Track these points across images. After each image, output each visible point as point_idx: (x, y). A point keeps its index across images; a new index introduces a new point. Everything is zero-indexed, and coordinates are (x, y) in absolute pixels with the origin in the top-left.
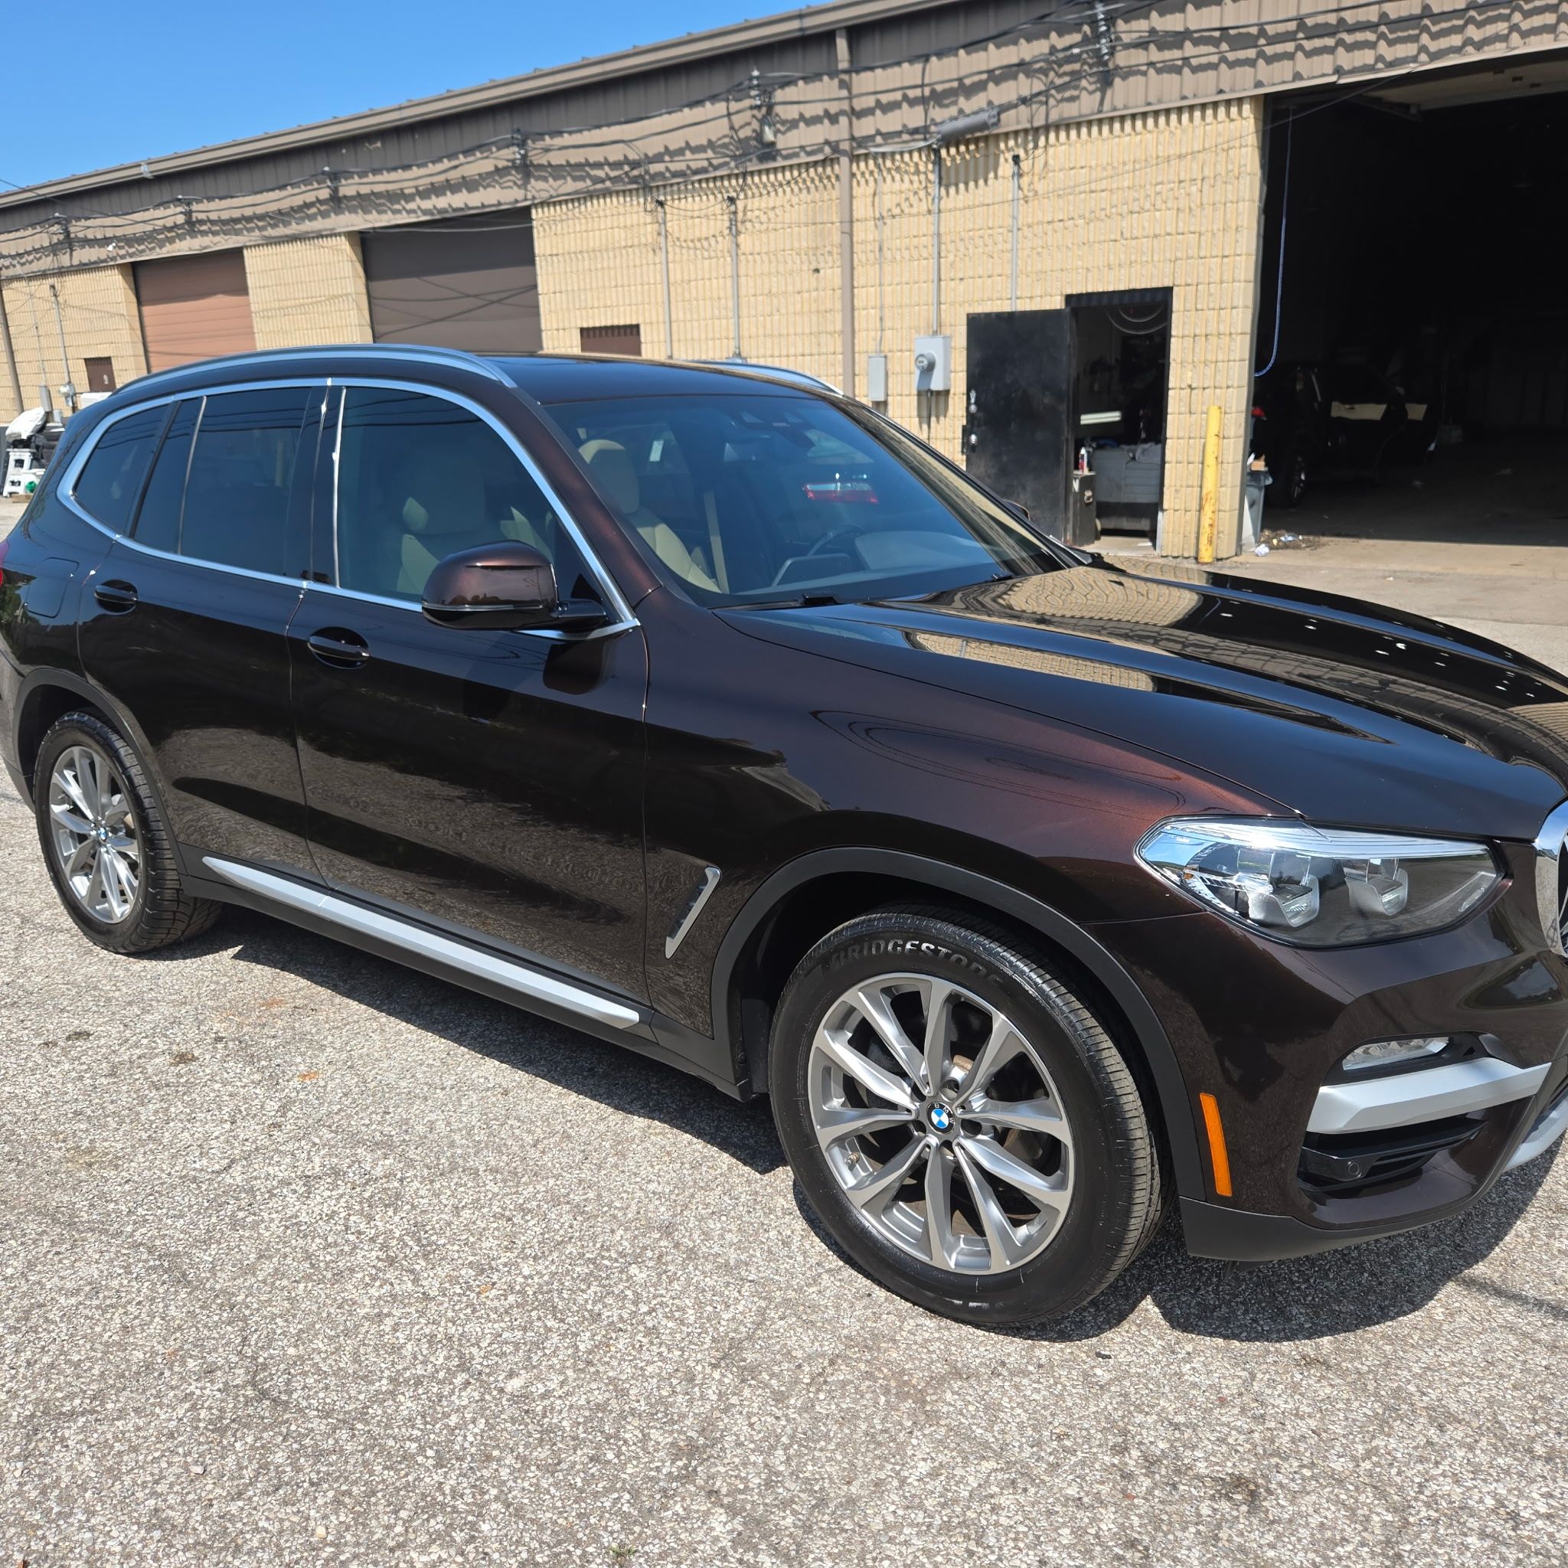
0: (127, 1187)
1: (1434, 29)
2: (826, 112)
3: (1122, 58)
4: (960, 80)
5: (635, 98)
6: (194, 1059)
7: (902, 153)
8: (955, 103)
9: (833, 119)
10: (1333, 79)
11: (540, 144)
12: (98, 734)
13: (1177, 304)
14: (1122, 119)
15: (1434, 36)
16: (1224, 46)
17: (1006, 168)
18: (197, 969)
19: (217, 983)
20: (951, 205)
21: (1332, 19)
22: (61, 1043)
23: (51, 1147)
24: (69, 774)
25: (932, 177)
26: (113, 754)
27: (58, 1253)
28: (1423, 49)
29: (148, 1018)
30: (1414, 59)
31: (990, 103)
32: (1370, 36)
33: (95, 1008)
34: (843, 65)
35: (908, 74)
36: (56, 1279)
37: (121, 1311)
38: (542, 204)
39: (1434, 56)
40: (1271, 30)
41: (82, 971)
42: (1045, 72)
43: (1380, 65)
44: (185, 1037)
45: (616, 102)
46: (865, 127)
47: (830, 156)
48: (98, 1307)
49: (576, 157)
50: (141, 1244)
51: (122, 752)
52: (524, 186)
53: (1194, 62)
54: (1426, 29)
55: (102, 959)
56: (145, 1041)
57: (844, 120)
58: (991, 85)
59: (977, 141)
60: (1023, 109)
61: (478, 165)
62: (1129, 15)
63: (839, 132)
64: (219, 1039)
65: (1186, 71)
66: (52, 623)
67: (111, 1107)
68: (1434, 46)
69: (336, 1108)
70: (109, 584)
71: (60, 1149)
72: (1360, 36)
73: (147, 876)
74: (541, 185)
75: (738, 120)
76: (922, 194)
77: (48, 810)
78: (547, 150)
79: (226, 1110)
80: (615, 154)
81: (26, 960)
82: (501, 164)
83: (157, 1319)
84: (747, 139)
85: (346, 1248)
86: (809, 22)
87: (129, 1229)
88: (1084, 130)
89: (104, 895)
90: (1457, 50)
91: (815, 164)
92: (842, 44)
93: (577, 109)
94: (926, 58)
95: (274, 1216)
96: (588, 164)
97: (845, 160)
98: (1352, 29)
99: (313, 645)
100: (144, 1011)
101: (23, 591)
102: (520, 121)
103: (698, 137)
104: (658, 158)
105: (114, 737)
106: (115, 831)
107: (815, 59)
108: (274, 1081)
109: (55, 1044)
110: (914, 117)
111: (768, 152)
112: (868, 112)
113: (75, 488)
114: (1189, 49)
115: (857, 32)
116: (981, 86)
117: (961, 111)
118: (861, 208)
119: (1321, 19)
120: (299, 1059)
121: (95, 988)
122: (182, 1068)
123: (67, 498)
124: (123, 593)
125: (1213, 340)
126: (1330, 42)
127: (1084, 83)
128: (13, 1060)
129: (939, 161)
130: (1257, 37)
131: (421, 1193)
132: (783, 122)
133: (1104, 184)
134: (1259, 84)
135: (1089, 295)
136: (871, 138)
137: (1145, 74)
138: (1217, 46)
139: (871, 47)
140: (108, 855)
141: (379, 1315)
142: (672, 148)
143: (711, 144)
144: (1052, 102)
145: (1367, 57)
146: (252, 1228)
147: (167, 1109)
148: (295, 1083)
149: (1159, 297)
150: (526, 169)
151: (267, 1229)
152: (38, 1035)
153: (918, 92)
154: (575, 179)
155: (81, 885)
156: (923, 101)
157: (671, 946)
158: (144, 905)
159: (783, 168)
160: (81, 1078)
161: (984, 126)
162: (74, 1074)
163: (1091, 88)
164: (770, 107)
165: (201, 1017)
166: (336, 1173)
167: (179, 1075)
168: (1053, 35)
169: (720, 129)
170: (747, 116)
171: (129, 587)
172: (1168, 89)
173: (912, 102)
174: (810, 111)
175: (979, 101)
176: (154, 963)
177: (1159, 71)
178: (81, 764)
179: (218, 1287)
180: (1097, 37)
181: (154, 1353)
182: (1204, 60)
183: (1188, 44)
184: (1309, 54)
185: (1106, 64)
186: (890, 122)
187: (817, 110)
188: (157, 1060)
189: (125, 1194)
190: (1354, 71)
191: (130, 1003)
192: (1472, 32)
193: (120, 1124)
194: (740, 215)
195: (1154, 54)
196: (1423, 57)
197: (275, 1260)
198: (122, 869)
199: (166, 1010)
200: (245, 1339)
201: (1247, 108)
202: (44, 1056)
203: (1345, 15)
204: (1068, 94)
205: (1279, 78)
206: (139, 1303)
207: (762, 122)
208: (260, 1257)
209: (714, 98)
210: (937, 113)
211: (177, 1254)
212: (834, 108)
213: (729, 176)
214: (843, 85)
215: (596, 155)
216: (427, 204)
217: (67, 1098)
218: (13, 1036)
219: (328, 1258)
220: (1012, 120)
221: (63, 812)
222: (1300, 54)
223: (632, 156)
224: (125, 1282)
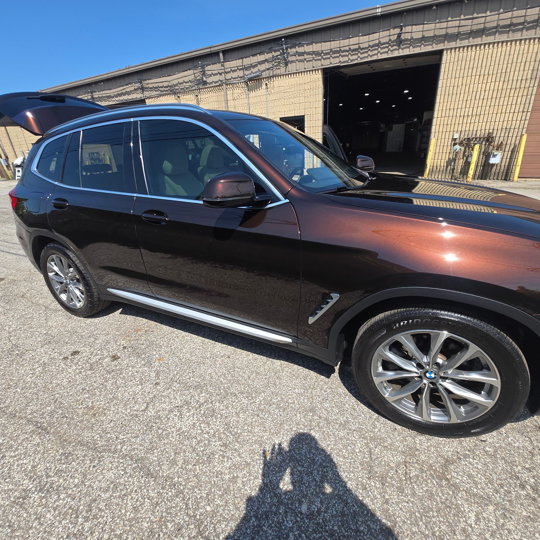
0: (112, 424)
1: (361, 52)
2: (218, 72)
3: (290, 59)
4: (251, 64)
5: (169, 70)
6: (119, 358)
7: (238, 83)
8: (250, 70)
9: (221, 74)
10: (339, 64)
11: (145, 82)
12: (61, 251)
13: (306, 119)
14: (291, 74)
15: (361, 54)
16: (314, 56)
17: (264, 86)
18: (108, 320)
19: (117, 324)
20: (251, 96)
21: (338, 49)
22: (70, 357)
23: (77, 408)
24: (53, 263)
25: (246, 89)
26: (68, 257)
27: (94, 466)
28: (359, 57)
29: (97, 342)
30: (357, 59)
31: (259, 70)
32: (347, 53)
33: (78, 341)
34: (222, 61)
35: (238, 63)
36: (97, 483)
37: (130, 497)
38: (148, 98)
39: (361, 59)
40: (324, 52)
41: (70, 325)
42: (272, 62)
43: (349, 61)
44: (113, 348)
45: (164, 71)
46: (229, 76)
47: (220, 85)
48: (119, 497)
49: (155, 85)
50: (126, 455)
51: (71, 256)
52: (143, 93)
53: (307, 60)
54: (359, 52)
55: (75, 320)
56: (99, 352)
57: (223, 74)
58: (259, 65)
59: (256, 80)
60: (267, 72)
61: (130, 88)
62: (291, 48)
63: (222, 77)
64: (125, 348)
65: (305, 62)
66: (37, 214)
67: (95, 384)
68: (361, 56)
69: (175, 372)
70: (56, 199)
71: (81, 408)
72: (345, 54)
73: (87, 295)
74: (147, 93)
75: (196, 75)
76: (244, 93)
77: (48, 275)
78: (148, 84)
79: (137, 379)
80: (165, 84)
81: (50, 323)
82: (136, 88)
83: (146, 500)
84: (199, 79)
85: (206, 442)
86: (212, 49)
87: (119, 447)
88: (282, 77)
89: (72, 299)
90: (367, 57)
91: (217, 86)
92: (221, 55)
93: (154, 73)
94: (243, 58)
95: (173, 430)
96: (158, 87)
97: (224, 85)
98: (343, 52)
99: (143, 217)
100: (96, 339)
101: (25, 204)
102: (139, 76)
103: (186, 79)
104: (177, 85)
105: (67, 251)
106: (72, 280)
107: (215, 59)
108: (149, 363)
109: (68, 358)
110: (241, 73)
111: (205, 83)
112: (229, 72)
113: (37, 168)
114: (306, 56)
115: (225, 52)
116: (256, 66)
117: (252, 72)
118: (230, 97)
119: (336, 49)
120: (155, 353)
121: (76, 332)
122: (115, 362)
123: (35, 171)
124: (63, 203)
125: (314, 128)
126: (338, 55)
127: (281, 65)
128: (54, 367)
129: (247, 85)
130: (321, 53)
131: (221, 408)
132: (208, 75)
133: (287, 90)
134: (322, 65)
135: (285, 117)
136: (230, 79)
137: (295, 62)
138: (312, 55)
139: (228, 56)
140: (72, 287)
141: (234, 478)
142: (180, 82)
143: (190, 81)
144: (274, 70)
145: (346, 59)
146: (167, 438)
147: (116, 382)
148: (157, 363)
149: (302, 118)
150: (143, 89)
151: (172, 437)
152: (61, 355)
153: (241, 67)
154: (156, 91)
155: (64, 297)
156: (242, 69)
157: (311, 320)
158: (88, 304)
159: (209, 87)
160: (80, 372)
161: (258, 76)
162: (78, 371)
163: (283, 66)
164: (204, 72)
165: (116, 339)
166: (187, 403)
167: (116, 366)
168: (273, 52)
169: (192, 77)
170: (198, 74)
171: (65, 200)
172: (301, 66)
173: (240, 70)
174: (214, 72)
175: (256, 69)
176: (93, 319)
177: (299, 62)
178: (57, 260)
179: (165, 475)
180: (284, 53)
181: (152, 522)
182: (309, 59)
183: (305, 55)
184: (333, 58)
185: (286, 60)
186: (235, 75)
187: (216, 72)
188: (106, 360)
189: (112, 428)
190: (344, 62)
191: (90, 337)
192: (370, 53)
193: (101, 392)
194: (199, 100)
195: (298, 58)
196: (359, 59)
197: (182, 454)
198: (78, 293)
199: (103, 338)
200: (187, 505)
201: (320, 71)
202: (65, 364)
203: (341, 48)
204: (278, 67)
205: (327, 63)
206: (136, 491)
207: (203, 75)
208: (176, 454)
209: (190, 69)
210: (247, 72)
211: (142, 459)
212: (220, 71)
213: (195, 90)
214: (222, 65)
215: (160, 85)
216: (117, 99)
217: (78, 383)
218: (52, 356)
219: (202, 449)
220: (264, 75)
221: (53, 275)
222: (331, 58)
223: (170, 85)
224: (126, 479)
